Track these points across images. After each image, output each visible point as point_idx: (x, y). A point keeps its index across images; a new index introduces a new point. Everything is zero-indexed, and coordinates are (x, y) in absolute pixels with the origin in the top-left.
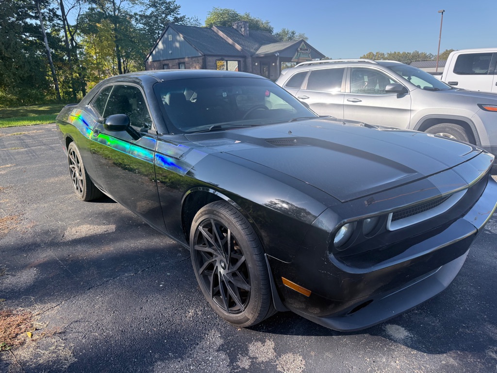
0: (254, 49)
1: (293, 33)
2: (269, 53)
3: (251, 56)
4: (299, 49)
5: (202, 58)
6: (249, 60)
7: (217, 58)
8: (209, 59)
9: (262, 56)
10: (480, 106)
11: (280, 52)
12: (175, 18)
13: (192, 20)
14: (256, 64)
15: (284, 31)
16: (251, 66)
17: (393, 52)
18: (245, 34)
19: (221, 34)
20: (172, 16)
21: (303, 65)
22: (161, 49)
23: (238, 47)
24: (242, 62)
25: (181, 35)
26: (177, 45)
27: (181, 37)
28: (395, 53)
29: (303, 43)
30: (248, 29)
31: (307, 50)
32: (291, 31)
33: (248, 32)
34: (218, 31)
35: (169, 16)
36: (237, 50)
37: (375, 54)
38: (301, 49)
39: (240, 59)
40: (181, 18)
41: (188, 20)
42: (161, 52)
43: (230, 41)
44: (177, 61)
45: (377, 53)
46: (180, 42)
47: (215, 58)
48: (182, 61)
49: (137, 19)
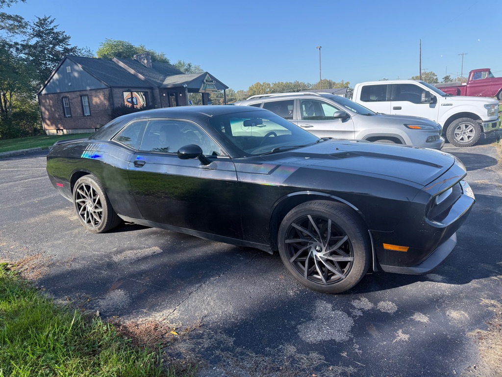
0: (160, 80)
1: (189, 65)
2: (178, 84)
3: (159, 87)
4: (205, 81)
5: (108, 90)
6: (157, 91)
7: (123, 90)
8: (116, 91)
9: (169, 87)
10: (406, 125)
11: (186, 83)
12: (64, 48)
13: (84, 51)
14: (164, 95)
15: (180, 63)
16: (159, 97)
17: (277, 82)
18: (149, 66)
19: (121, 64)
20: (61, 47)
22: (57, 80)
23: (141, 76)
24: (149, 93)
25: (80, 65)
26: (76, 74)
27: (79, 67)
28: (279, 83)
29: (208, 75)
30: (151, 61)
31: (212, 81)
32: (187, 63)
33: (151, 64)
34: (118, 62)
35: (58, 46)
36: (140, 79)
38: (207, 81)
39: (146, 90)
40: (72, 49)
41: (79, 51)
42: (57, 83)
43: (132, 71)
44: (78, 93)
45: (263, 84)
46: (79, 72)
47: (121, 90)
48: (84, 93)
49: (17, 49)
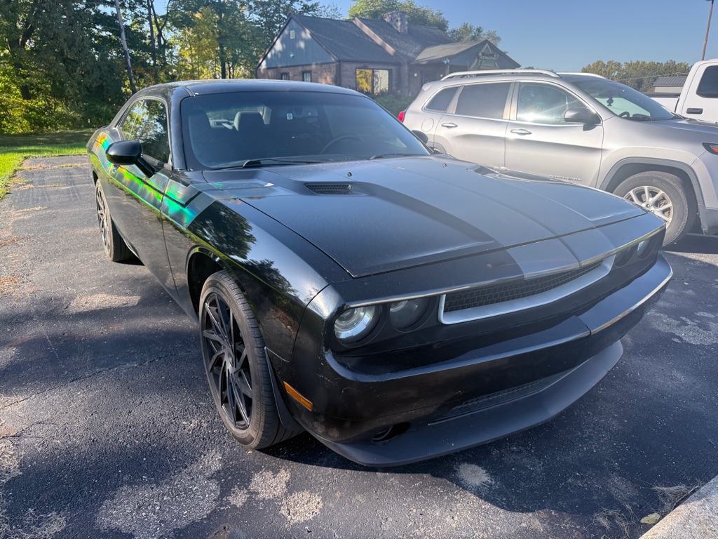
0: (414, 53)
1: (479, 30)
2: (434, 60)
3: (408, 63)
4: (480, 54)
5: (335, 65)
6: (405, 68)
7: (357, 65)
8: (346, 66)
9: (424, 63)
10: (707, 147)
11: (450, 57)
12: (304, 5)
13: (329, 9)
14: (416, 75)
15: (465, 27)
16: (407, 77)
17: (634, 62)
18: (403, 31)
19: (366, 29)
20: (299, 3)
21: (453, 77)
22: (280, 51)
23: (390, 49)
24: (394, 72)
25: (308, 31)
26: (302, 45)
27: (307, 34)
28: (638, 62)
29: (487, 45)
30: (407, 23)
31: (493, 55)
32: (475, 26)
33: (406, 28)
34: (361, 26)
35: (296, 3)
36: (387, 54)
37: (606, 64)
38: (483, 54)
39: (391, 67)
40: (312, 6)
41: (323, 9)
42: (280, 55)
43: (379, 40)
44: (300, 69)
45: (609, 63)
46: (306, 41)
47: (354, 66)
48: (307, 68)
49: (250, 7)
